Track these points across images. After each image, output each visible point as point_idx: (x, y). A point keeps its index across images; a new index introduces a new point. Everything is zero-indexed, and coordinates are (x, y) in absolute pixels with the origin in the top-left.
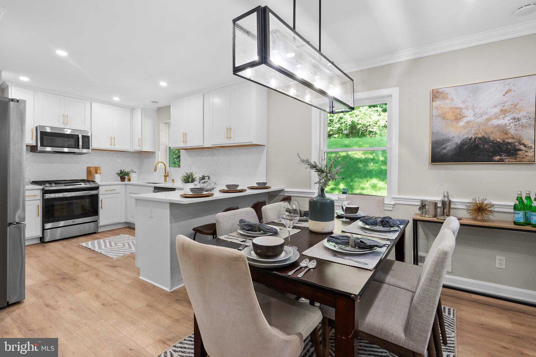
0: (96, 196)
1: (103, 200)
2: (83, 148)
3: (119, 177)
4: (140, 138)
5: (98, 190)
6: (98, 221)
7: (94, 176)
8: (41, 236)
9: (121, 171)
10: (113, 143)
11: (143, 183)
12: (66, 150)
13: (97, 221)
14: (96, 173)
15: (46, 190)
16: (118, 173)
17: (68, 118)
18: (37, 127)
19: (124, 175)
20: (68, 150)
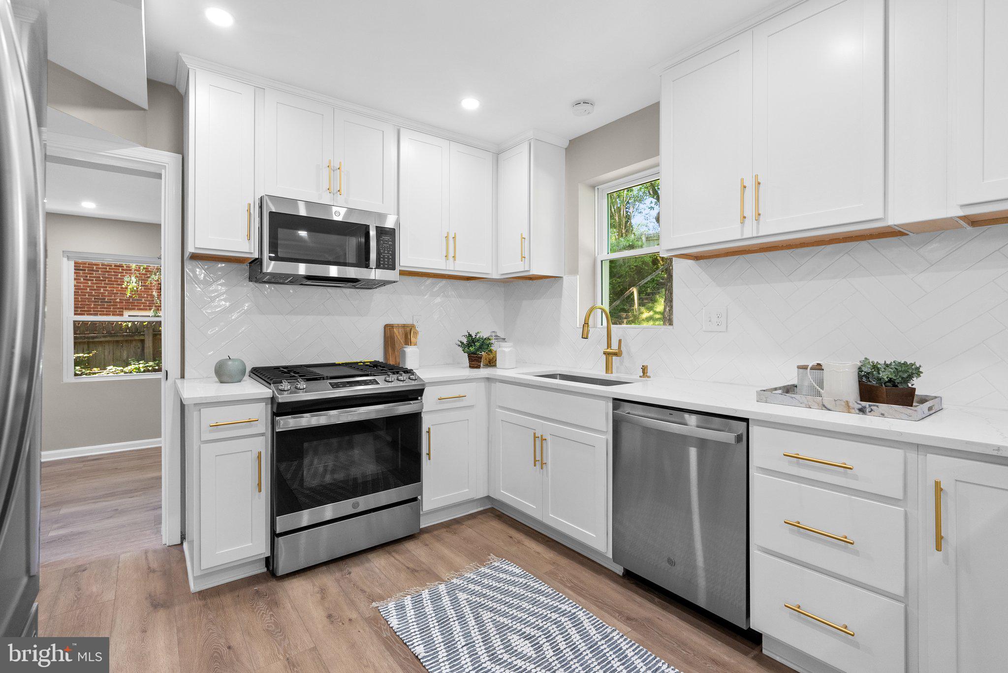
0: (415, 419)
1: (431, 431)
2: (378, 266)
3: (466, 355)
4: (526, 235)
5: (419, 398)
6: (419, 497)
7: (404, 353)
8: (268, 554)
9: (470, 335)
10: (451, 254)
11: (526, 374)
12: (334, 271)
13: (415, 499)
14: (408, 342)
15: (280, 405)
16: (462, 343)
17: (342, 173)
18: (261, 199)
19: (481, 348)
20: (339, 271)
